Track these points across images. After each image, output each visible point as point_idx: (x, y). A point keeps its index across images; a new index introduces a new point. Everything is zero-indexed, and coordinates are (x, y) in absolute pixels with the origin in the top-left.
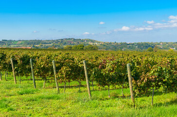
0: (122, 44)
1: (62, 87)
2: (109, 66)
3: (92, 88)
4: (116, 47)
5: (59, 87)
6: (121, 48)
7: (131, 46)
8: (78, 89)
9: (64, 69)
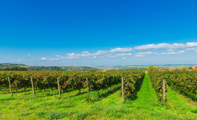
0: (42, 67)
1: (14, 93)
2: (45, 79)
3: (36, 91)
4: (38, 69)
5: (12, 93)
6: (41, 69)
7: (47, 68)
8: (24, 93)
9: (16, 82)
